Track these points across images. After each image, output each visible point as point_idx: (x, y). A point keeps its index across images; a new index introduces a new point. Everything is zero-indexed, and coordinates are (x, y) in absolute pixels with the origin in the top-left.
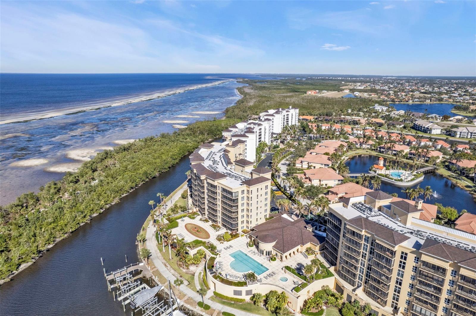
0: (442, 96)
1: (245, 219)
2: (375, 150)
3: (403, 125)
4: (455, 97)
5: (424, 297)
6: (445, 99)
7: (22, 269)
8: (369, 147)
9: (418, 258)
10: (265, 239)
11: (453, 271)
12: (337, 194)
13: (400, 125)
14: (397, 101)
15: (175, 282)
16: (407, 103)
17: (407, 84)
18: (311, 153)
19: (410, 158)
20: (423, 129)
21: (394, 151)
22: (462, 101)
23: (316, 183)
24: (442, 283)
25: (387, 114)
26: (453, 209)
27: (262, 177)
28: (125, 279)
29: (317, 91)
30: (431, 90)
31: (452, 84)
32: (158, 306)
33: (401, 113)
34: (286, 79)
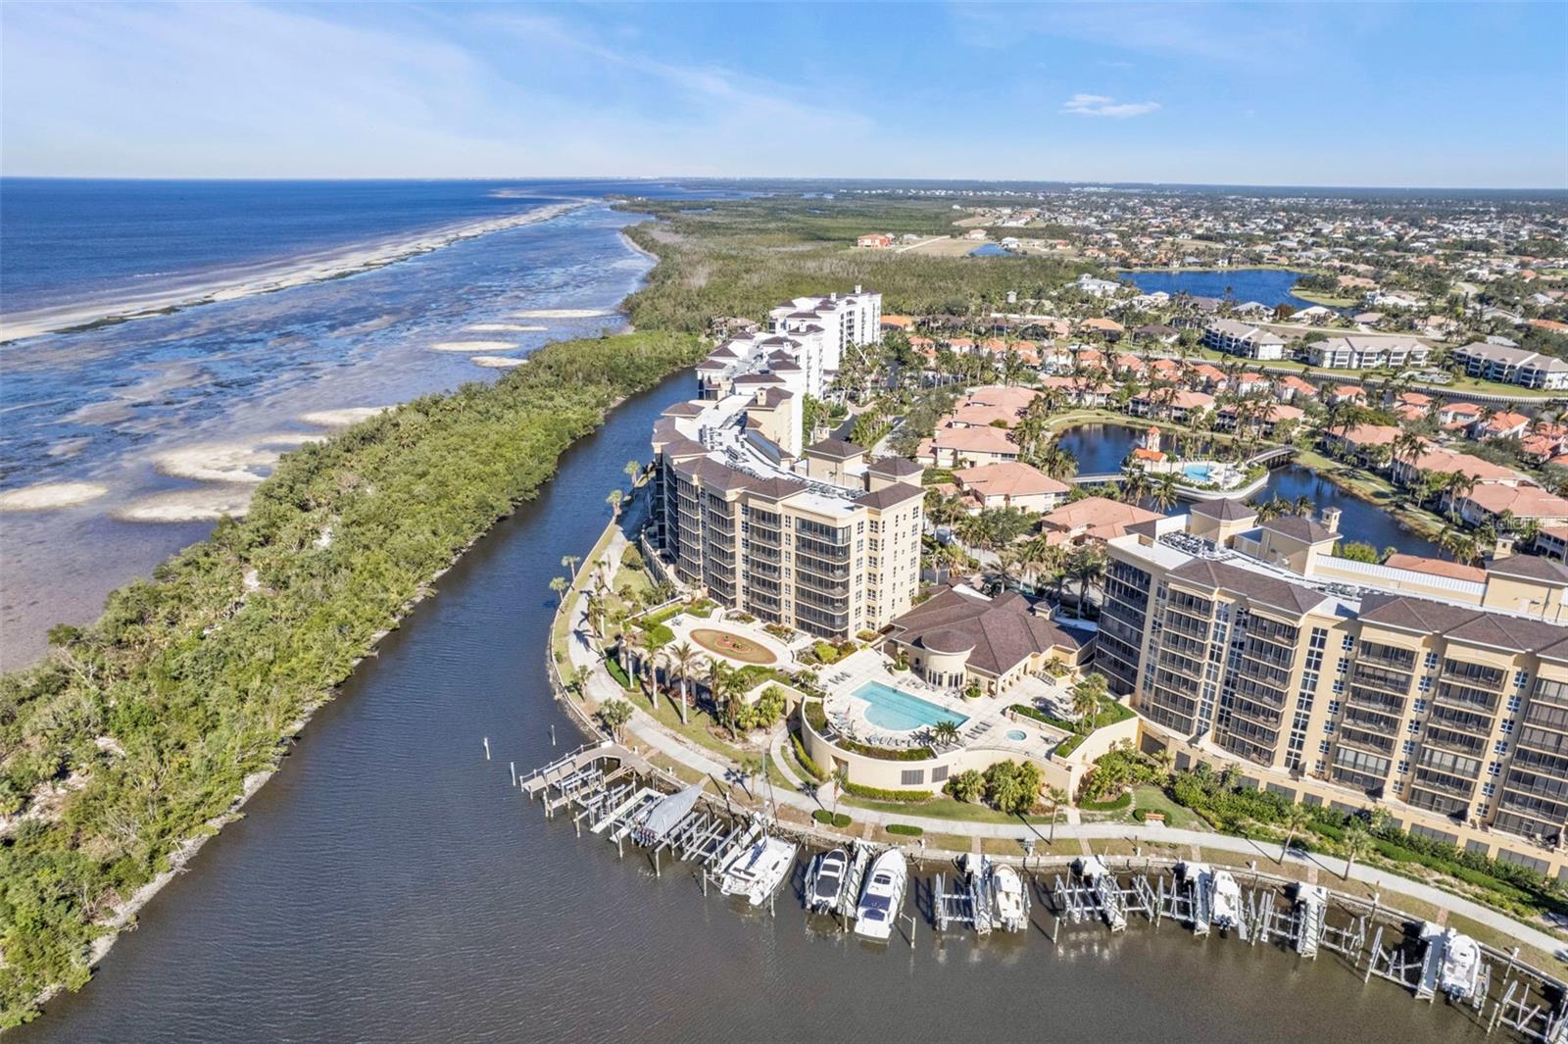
0: (1258, 249)
1: (863, 603)
2: (1120, 409)
3: (1176, 337)
4: (1290, 250)
5: (1363, 727)
6: (1266, 255)
7: (255, 791)
8: (1102, 400)
9: (1352, 639)
10: (945, 644)
11: (1429, 655)
12: (1067, 529)
13: (1169, 335)
14: (1136, 265)
15: (727, 776)
16: (1166, 269)
17: (1149, 209)
18: (949, 425)
19: (1220, 428)
20: (1234, 344)
21: (1176, 408)
22: (1313, 263)
23: (995, 502)
24: (1403, 686)
25: (1121, 303)
26: (1367, 548)
27: (902, 484)
28: (585, 783)
29: (890, 236)
30: (1219, 228)
31: (1274, 211)
32: (713, 832)
33: (1160, 299)
34: (771, 195)
